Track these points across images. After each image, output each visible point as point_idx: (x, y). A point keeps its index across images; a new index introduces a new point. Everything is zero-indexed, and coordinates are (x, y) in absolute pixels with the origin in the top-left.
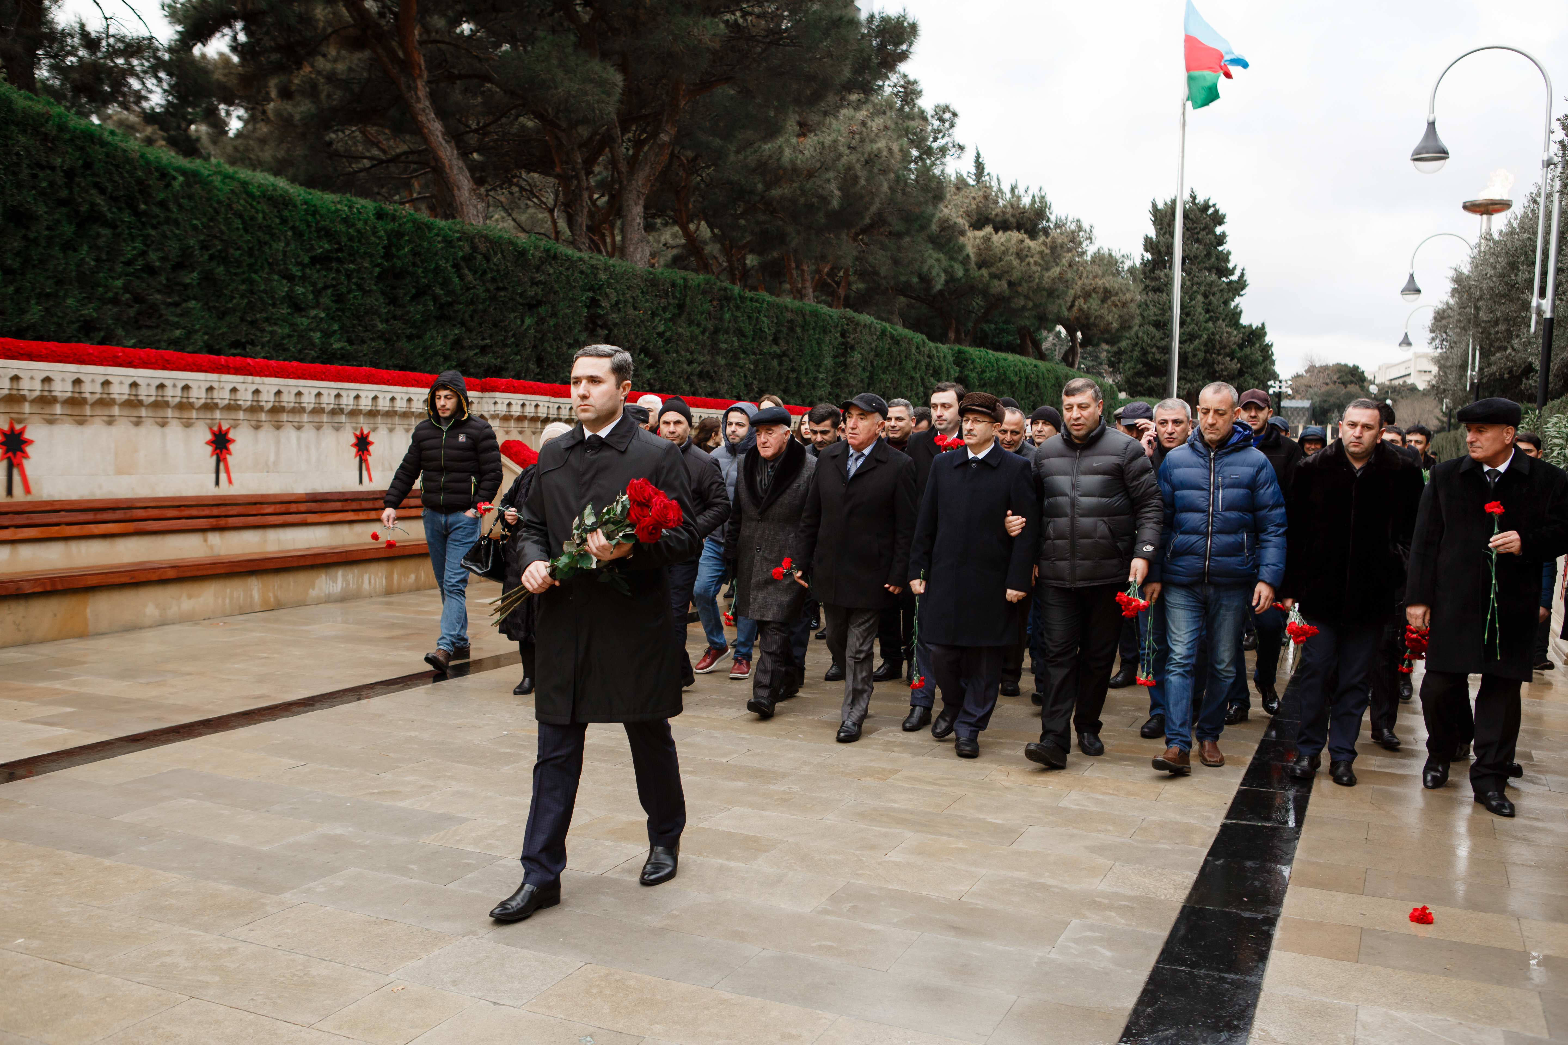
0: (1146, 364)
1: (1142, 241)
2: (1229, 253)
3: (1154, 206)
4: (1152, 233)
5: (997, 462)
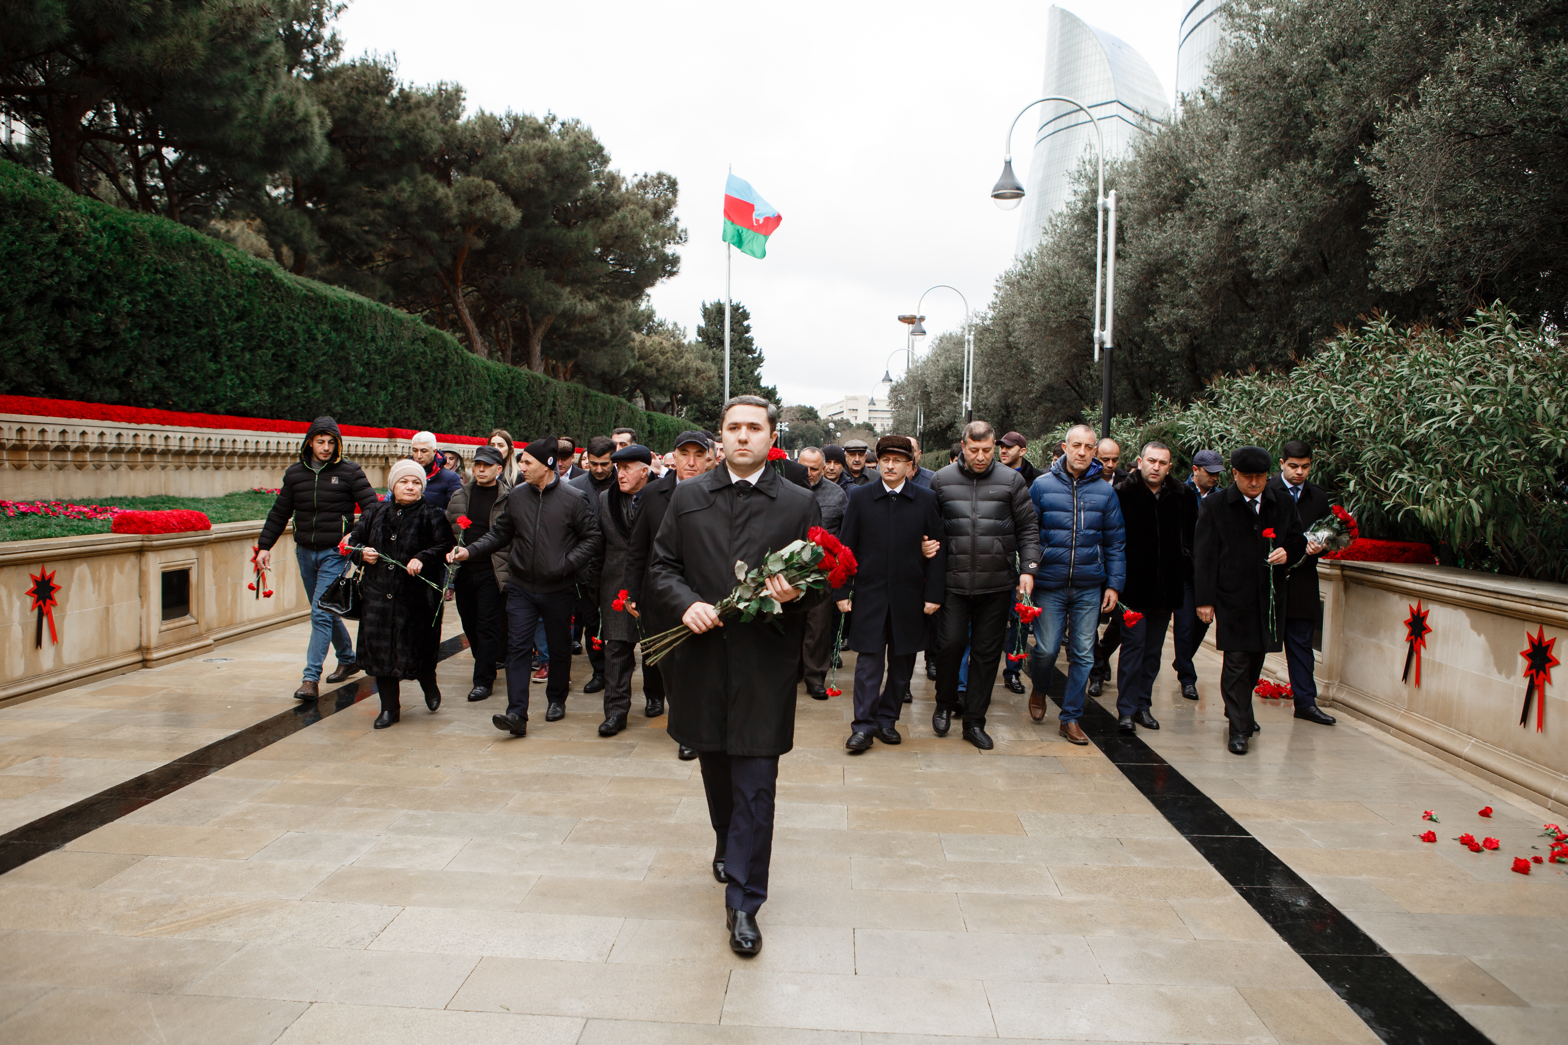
0: (702, 412)
1: (696, 329)
2: (752, 339)
3: (704, 305)
4: (703, 324)
5: (910, 495)
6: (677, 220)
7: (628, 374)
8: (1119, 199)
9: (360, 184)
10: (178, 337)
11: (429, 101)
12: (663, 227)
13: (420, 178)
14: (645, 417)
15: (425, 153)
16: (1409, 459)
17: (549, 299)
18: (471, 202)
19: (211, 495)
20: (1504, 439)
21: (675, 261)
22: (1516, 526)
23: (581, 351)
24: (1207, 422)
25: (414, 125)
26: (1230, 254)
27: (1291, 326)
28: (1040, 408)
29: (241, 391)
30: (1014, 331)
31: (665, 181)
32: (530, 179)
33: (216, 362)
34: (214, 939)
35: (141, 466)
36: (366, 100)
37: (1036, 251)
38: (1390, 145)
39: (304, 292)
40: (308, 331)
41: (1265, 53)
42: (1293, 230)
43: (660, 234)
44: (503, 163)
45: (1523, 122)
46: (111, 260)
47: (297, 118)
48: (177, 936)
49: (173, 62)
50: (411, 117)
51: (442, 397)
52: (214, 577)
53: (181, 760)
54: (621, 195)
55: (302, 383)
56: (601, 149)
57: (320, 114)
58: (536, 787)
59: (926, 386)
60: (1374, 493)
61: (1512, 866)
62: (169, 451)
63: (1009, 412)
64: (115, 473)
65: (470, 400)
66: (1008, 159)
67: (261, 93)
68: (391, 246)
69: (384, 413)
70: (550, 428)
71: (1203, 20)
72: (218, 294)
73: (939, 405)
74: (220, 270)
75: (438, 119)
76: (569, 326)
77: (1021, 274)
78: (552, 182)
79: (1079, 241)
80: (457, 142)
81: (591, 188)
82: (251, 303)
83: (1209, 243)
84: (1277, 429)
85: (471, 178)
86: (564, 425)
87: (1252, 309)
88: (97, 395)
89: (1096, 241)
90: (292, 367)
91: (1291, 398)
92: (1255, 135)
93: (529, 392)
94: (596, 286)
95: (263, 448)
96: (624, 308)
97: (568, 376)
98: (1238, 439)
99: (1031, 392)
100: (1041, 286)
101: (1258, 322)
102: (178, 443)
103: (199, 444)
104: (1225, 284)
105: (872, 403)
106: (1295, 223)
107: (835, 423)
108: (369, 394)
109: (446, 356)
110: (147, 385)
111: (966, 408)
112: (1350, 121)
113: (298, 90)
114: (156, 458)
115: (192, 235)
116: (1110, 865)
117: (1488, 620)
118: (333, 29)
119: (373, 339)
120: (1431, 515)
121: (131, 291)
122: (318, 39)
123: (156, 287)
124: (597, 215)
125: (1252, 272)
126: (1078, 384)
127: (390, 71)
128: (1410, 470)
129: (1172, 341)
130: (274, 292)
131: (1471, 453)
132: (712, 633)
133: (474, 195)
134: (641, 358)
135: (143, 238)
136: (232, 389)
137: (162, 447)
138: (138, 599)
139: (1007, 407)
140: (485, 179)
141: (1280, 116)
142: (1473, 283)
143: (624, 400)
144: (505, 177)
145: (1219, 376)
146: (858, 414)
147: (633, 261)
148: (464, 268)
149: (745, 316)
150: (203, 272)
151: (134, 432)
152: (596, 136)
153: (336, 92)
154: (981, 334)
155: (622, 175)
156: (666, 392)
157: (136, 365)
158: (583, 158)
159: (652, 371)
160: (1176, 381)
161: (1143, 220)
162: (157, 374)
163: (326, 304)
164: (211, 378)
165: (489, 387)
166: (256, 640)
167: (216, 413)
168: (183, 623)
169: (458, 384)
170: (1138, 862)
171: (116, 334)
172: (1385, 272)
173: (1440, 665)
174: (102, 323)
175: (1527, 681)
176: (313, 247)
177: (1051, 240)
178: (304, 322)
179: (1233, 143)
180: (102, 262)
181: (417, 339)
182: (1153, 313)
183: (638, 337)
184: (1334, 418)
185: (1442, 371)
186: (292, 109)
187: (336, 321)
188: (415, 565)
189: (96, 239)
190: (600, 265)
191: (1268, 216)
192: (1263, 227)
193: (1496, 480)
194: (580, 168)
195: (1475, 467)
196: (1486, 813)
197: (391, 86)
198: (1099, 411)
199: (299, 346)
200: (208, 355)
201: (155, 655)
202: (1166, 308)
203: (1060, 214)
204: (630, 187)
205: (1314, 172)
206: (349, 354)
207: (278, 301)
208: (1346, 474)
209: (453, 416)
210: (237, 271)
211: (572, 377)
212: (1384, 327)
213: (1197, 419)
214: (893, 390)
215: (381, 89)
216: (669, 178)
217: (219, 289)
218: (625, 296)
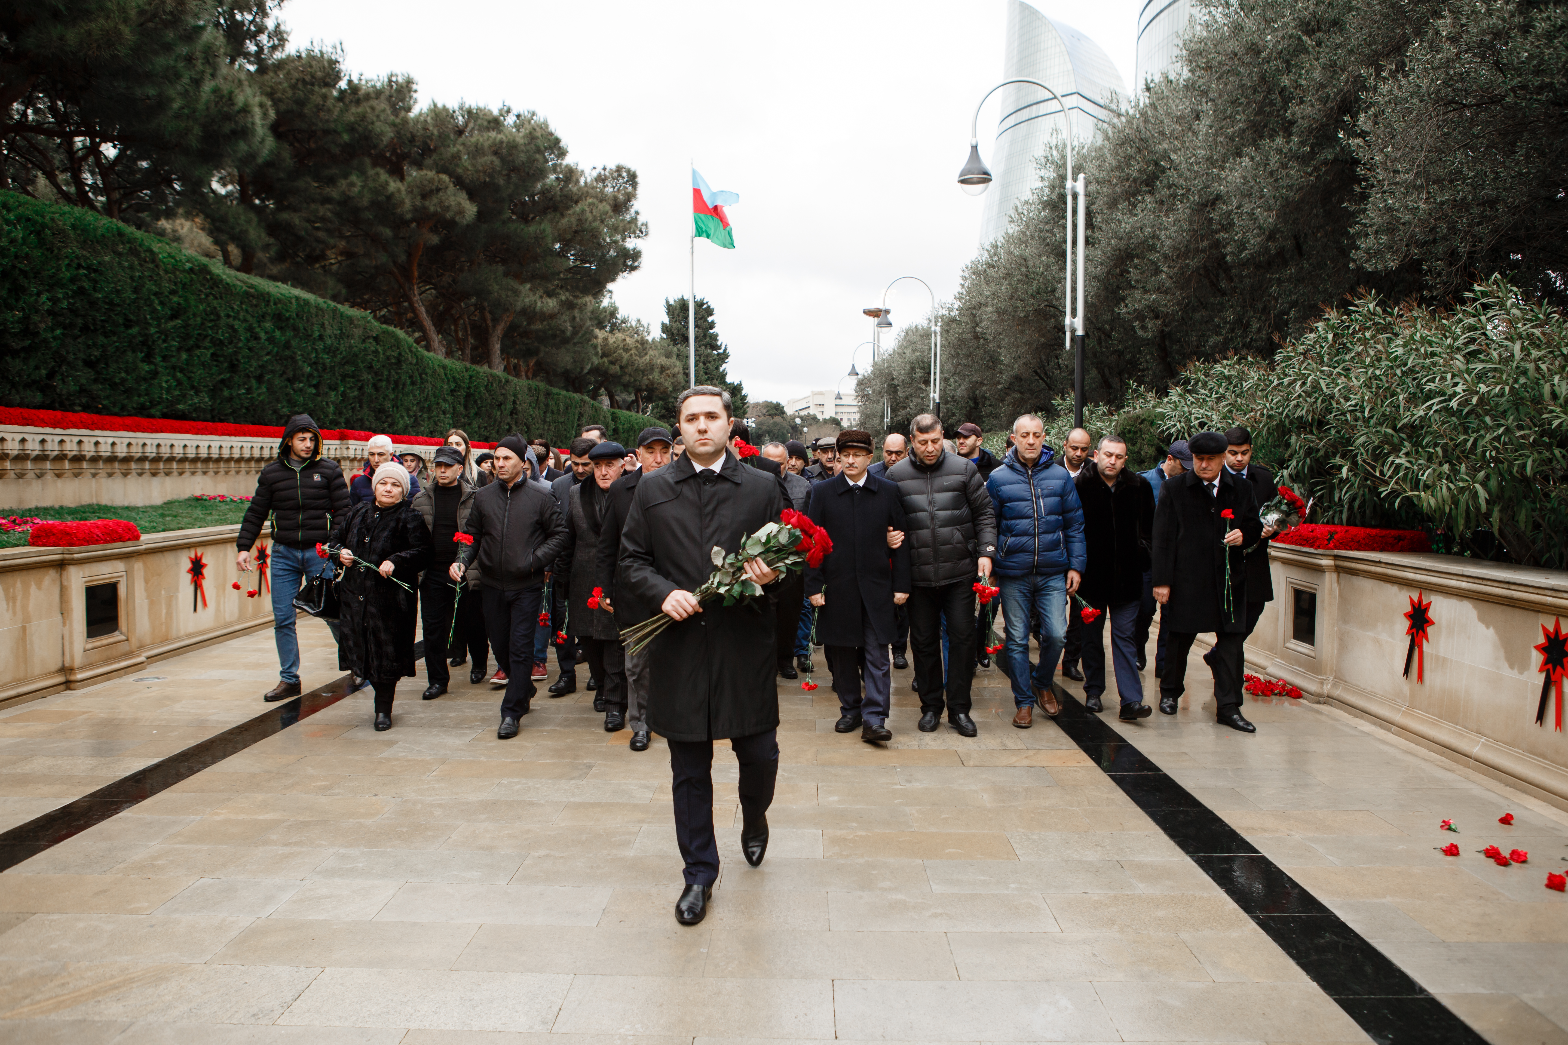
1: (660, 326)
2: (717, 335)
3: (667, 302)
4: (666, 320)
5: (873, 488)
6: (637, 213)
7: (591, 371)
8: (1087, 183)
9: (308, 179)
10: (106, 337)
11: (378, 93)
12: (623, 220)
13: (371, 172)
14: (609, 415)
15: (375, 147)
16: (1406, 443)
17: (507, 296)
18: (425, 196)
19: (147, 503)
20: (1510, 421)
21: (636, 255)
22: (1524, 511)
23: (543, 348)
24: (1186, 409)
25: (363, 117)
26: (1202, 239)
27: (1265, 310)
28: (1008, 399)
29: (178, 393)
30: (981, 321)
31: (624, 174)
32: (485, 172)
33: (150, 363)
34: (97, 1018)
35: (68, 474)
36: (312, 92)
37: (1001, 239)
38: (1376, 116)
39: (245, 288)
40: (250, 329)
41: (1237, 28)
42: (1270, 209)
43: (621, 229)
44: (457, 157)
45: (1513, 89)
46: (27, 254)
47: (237, 108)
48: (53, 1016)
49: (99, 47)
50: (360, 110)
51: (397, 397)
52: (146, 590)
53: (93, 795)
54: (580, 189)
55: (245, 384)
56: (558, 141)
57: (261, 105)
58: (483, 817)
59: (893, 379)
60: (1366, 479)
61: (1546, 882)
62: (100, 457)
63: (976, 404)
64: (40, 481)
65: (426, 400)
66: (974, 144)
67: (197, 83)
68: (344, 243)
69: (334, 414)
70: (510, 428)
71: (1161, 11)
72: (149, 290)
73: (907, 398)
74: (151, 266)
75: (389, 112)
76: (529, 324)
77: (987, 264)
78: (508, 175)
79: (1047, 227)
80: (409, 135)
81: (548, 181)
82: (186, 300)
83: (1181, 226)
84: (1262, 415)
85: (424, 172)
86: (525, 424)
87: (1223, 293)
88: (17, 399)
89: (1064, 228)
90: (233, 367)
91: (1276, 382)
92: (1229, 112)
93: (488, 391)
94: (556, 282)
95: (203, 453)
96: (585, 305)
97: (530, 375)
98: (1219, 425)
99: (999, 383)
100: (1008, 275)
101: (1231, 307)
102: (109, 448)
103: (133, 449)
104: (1198, 268)
105: (839, 397)
106: (1271, 202)
107: (802, 418)
108: (318, 394)
109: (400, 354)
110: (73, 387)
111: (934, 400)
112: (1328, 96)
113: (240, 81)
114: (85, 465)
115: (118, 229)
116: (1112, 893)
117: (1498, 612)
118: (277, 19)
119: (321, 338)
120: (1432, 501)
121: (51, 288)
122: (261, 29)
123: (79, 284)
124: (555, 209)
125: (1226, 255)
126: (1046, 374)
127: (337, 62)
128: (1407, 454)
129: (1144, 328)
130: (212, 288)
131: (1475, 435)
132: (692, 619)
133: (428, 189)
134: (604, 355)
135: (64, 231)
136: (168, 391)
137: (92, 454)
138: (59, 617)
139: (975, 399)
140: (438, 172)
141: (1254, 93)
142: (1459, 261)
143: (587, 398)
144: (460, 171)
145: (1193, 362)
146: (825, 409)
147: (593, 256)
148: (419, 265)
149: (710, 312)
150: (131, 267)
151: (59, 438)
152: (552, 128)
153: (280, 83)
154: (948, 324)
155: (580, 168)
156: (631, 390)
157: (60, 367)
158: (539, 151)
159: (615, 369)
160: (1147, 369)
161: (1113, 204)
162: (84, 375)
163: (269, 301)
164: (145, 379)
165: (445, 387)
166: (193, 656)
167: (152, 416)
168: (111, 640)
169: (413, 383)
170: (1142, 889)
171: (37, 334)
172: (1367, 251)
173: (1445, 660)
174: (19, 321)
175: (1543, 676)
176: (260, 244)
177: (1017, 228)
178: (245, 321)
179: (1206, 121)
180: (16, 257)
181: (368, 337)
182: (1123, 299)
183: (600, 334)
184: (1323, 402)
185: (1439, 350)
186: (230, 99)
187: (279, 318)
188: (387, 567)
189: (10, 232)
190: (559, 260)
191: (1244, 196)
192: (1238, 208)
193: (1502, 463)
194: (536, 160)
195: (1479, 450)
196: (1507, 820)
197: (338, 77)
198: (1071, 400)
199: (240, 345)
200: (141, 355)
201: (80, 676)
202: (1137, 294)
203: (1026, 202)
204: (589, 180)
205: (1290, 150)
206: (295, 353)
207: (216, 298)
208: (1338, 460)
209: (409, 416)
210: (170, 267)
211: (535, 375)
212: (1371, 306)
213: (1176, 406)
214: (860, 383)
215: (328, 80)
216: (628, 171)
217: (149, 285)
218: (585, 291)
